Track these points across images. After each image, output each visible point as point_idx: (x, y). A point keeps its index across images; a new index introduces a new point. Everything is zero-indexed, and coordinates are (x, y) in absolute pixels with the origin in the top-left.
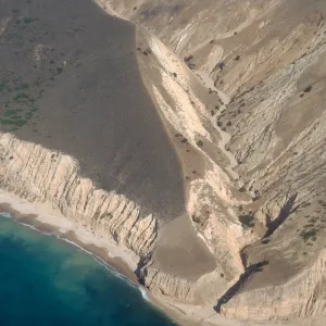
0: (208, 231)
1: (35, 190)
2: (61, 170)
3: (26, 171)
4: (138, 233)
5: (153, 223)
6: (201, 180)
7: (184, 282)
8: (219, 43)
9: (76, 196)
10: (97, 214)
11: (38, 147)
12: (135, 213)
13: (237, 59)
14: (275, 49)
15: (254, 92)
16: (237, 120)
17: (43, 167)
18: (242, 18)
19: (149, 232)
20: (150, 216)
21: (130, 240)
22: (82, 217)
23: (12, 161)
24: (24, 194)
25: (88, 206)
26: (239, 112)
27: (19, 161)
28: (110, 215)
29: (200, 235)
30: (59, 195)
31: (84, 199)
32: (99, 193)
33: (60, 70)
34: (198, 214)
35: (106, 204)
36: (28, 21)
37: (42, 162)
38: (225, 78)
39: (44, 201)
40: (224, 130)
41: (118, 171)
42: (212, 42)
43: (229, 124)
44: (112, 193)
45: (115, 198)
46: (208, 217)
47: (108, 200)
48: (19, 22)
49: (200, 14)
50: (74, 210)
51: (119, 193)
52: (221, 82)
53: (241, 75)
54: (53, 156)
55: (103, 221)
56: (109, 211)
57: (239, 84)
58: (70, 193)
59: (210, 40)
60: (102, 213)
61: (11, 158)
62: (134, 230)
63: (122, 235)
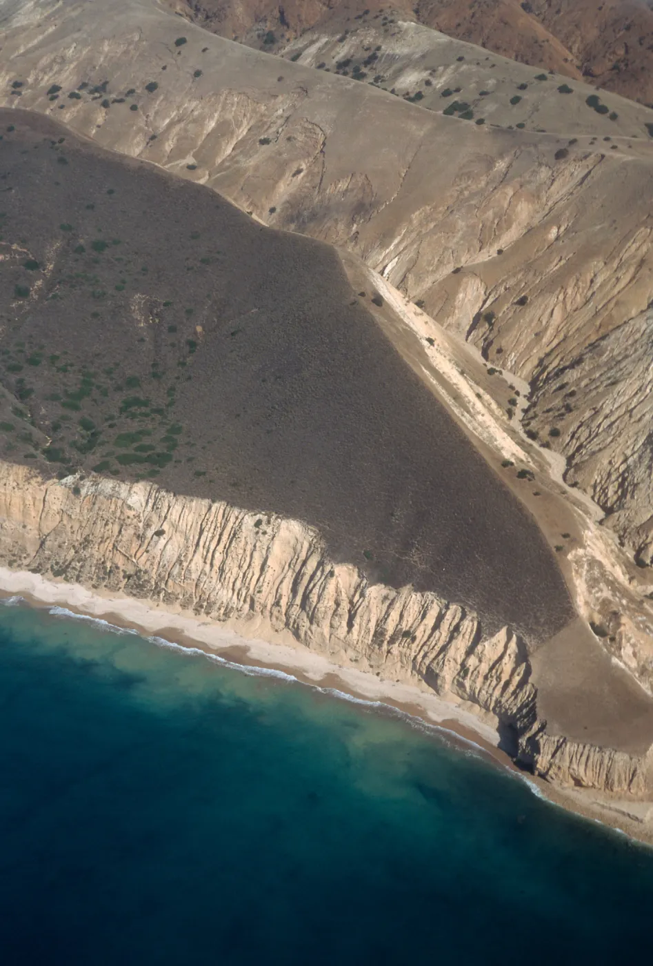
0: (627, 651)
1: (225, 595)
2: (279, 553)
3: (198, 558)
4: (484, 668)
5: (513, 645)
6: (581, 551)
7: (621, 758)
8: (473, 272)
9: (328, 603)
10: (379, 634)
11: (219, 507)
12: (469, 626)
13: (522, 302)
14: (599, 280)
15: (587, 365)
16: (570, 424)
17: (238, 548)
18: (504, 220)
19: (508, 664)
20: (503, 631)
21: (467, 683)
22: (347, 645)
23: (162, 541)
24: (203, 605)
25: (357, 621)
26: (569, 409)
27: (178, 539)
28: (409, 635)
29: (615, 660)
30: (284, 602)
31: (345, 606)
32: (376, 592)
33: (192, 344)
34: (598, 619)
35: (394, 615)
36: (99, 246)
37: (234, 536)
38: (504, 342)
39: (250, 617)
40: (546, 445)
41: (407, 546)
42: (457, 271)
43: (555, 433)
44: (405, 590)
45: (412, 600)
46: (619, 625)
47: (398, 606)
48: (81, 250)
49: (416, 216)
50: (326, 630)
51: (421, 588)
52: (500, 351)
53: (539, 336)
54: (258, 524)
55: (395, 649)
56: (405, 626)
57: (537, 353)
58: (314, 598)
59: (450, 269)
60: (390, 632)
61: (160, 533)
62: (472, 661)
63: (448, 674)
